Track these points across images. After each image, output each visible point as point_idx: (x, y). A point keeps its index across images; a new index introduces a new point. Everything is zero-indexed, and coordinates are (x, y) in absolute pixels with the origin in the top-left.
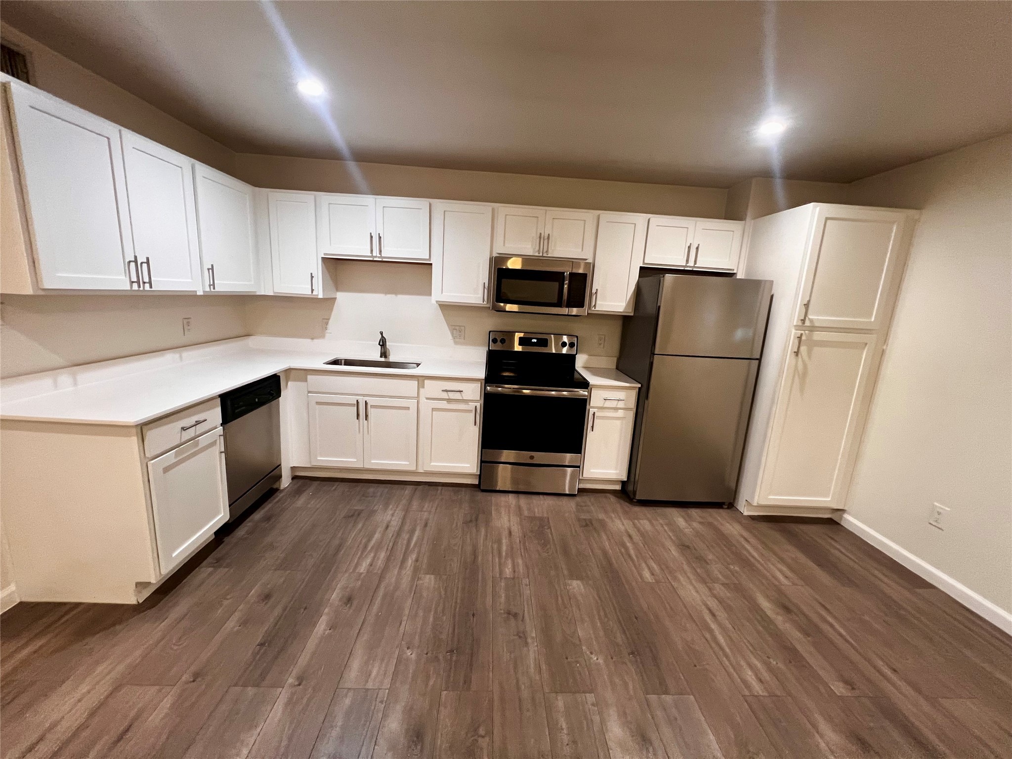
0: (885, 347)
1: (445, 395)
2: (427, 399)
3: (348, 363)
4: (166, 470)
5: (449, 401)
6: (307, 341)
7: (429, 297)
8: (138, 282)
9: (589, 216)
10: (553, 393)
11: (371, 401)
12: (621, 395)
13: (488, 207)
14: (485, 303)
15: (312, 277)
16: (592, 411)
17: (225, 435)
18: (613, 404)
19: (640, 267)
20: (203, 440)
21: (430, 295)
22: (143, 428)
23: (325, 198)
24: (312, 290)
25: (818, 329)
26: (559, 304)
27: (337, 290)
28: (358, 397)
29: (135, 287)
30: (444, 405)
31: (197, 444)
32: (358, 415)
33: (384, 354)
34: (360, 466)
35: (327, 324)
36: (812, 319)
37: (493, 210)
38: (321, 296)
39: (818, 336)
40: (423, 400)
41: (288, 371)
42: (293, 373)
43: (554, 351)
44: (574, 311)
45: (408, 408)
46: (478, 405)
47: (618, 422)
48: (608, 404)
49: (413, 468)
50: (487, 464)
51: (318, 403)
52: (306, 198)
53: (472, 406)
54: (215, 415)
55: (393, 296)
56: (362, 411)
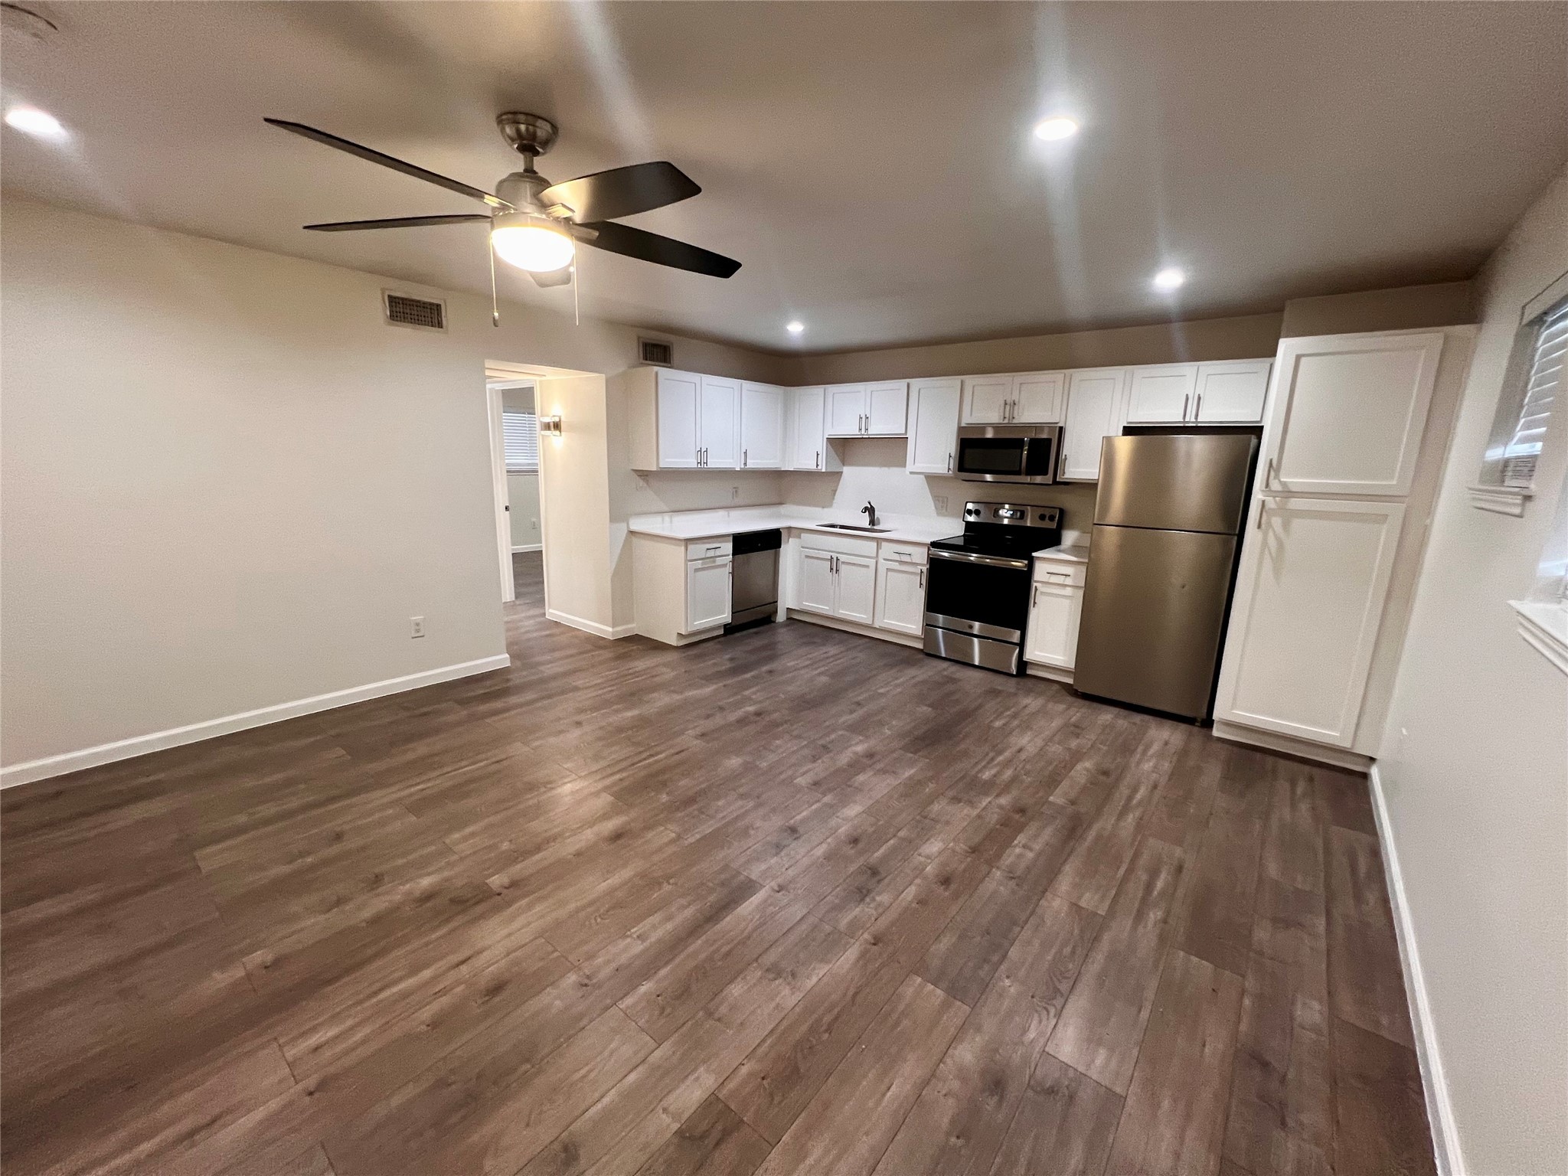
0: (1428, 521)
1: (897, 557)
2: (884, 559)
3: (842, 527)
4: (697, 570)
5: (901, 562)
6: (820, 509)
7: (903, 469)
8: (701, 463)
9: (1058, 376)
10: (988, 560)
11: (842, 558)
12: (1069, 570)
13: (955, 381)
14: (950, 472)
15: (818, 454)
16: (1035, 584)
17: (733, 561)
18: (1060, 580)
19: (1124, 427)
20: (719, 561)
21: (905, 467)
22: (688, 541)
23: (832, 389)
24: (817, 465)
25: (1296, 495)
26: (1018, 473)
27: (844, 465)
28: (832, 554)
29: (699, 466)
30: (896, 566)
31: (714, 562)
32: (832, 569)
33: (872, 522)
34: (831, 613)
35: (834, 494)
36: (1285, 482)
37: (962, 382)
38: (824, 470)
39: (1295, 503)
40: (881, 561)
41: (789, 528)
42: (793, 531)
43: (1029, 525)
44: (1039, 479)
45: (867, 567)
46: (925, 569)
47: (1067, 602)
48: (1054, 579)
49: (869, 622)
50: (929, 626)
51: (807, 557)
52: (817, 391)
53: (918, 570)
54: (728, 547)
55: (886, 469)
56: (835, 566)
